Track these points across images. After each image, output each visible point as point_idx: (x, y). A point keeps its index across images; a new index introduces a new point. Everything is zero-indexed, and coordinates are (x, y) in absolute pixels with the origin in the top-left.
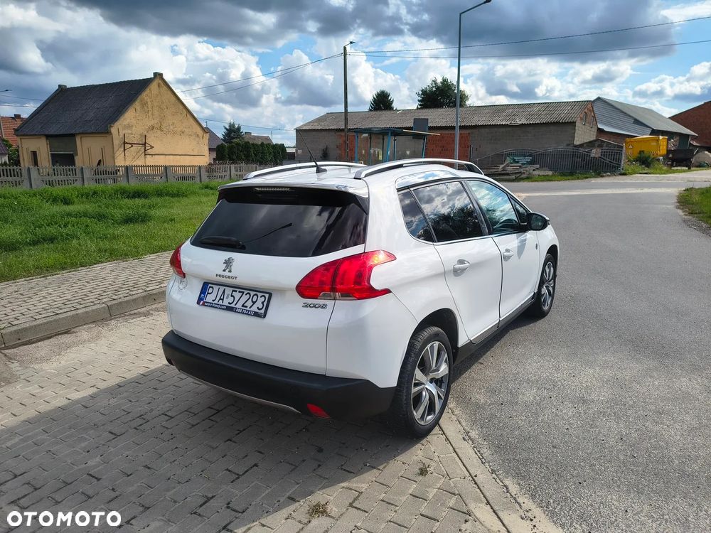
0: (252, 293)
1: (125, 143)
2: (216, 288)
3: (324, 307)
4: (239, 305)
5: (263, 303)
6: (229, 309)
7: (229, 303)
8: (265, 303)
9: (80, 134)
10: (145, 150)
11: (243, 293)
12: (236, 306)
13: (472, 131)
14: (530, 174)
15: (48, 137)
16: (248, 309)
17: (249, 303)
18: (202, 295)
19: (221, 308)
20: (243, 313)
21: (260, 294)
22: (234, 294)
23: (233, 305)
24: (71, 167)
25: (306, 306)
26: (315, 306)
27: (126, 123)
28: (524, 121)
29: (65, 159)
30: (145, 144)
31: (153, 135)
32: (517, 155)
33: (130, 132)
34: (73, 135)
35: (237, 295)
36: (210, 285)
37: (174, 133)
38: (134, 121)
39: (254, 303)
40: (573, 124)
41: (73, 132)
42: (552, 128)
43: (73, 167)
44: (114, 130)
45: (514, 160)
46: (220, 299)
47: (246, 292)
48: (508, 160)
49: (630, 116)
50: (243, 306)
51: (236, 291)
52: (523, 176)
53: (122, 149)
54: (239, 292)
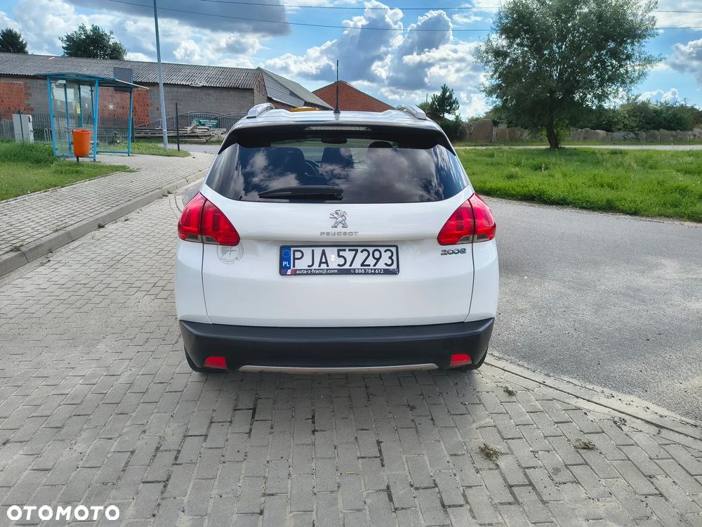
0: (371, 249)
2: (307, 251)
3: (463, 251)
4: (357, 265)
5: (390, 258)
6: (342, 272)
7: (339, 265)
8: (394, 258)
11: (357, 251)
12: (353, 267)
13: (152, 88)
14: (219, 137)
16: (372, 267)
17: (371, 261)
18: (284, 263)
19: (329, 273)
20: (368, 274)
21: (382, 249)
22: (341, 253)
23: (347, 266)
25: (445, 253)
26: (453, 252)
28: (204, 83)
32: (203, 118)
35: (349, 255)
36: (292, 249)
39: (378, 260)
40: (252, 90)
42: (232, 93)
45: (200, 122)
46: (321, 263)
47: (360, 249)
48: (195, 123)
49: (286, 88)
50: (363, 265)
51: (345, 250)
52: (213, 139)
54: (350, 250)
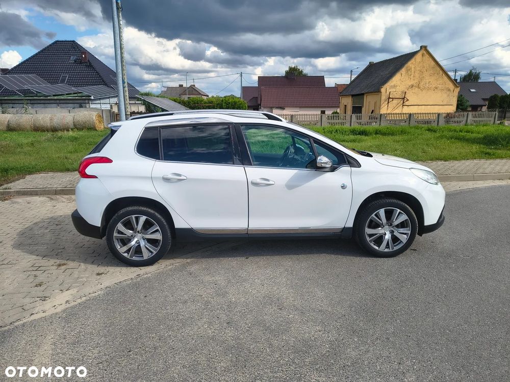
1: (389, 98)
9: (366, 93)
10: (403, 102)
15: (353, 96)
24: (359, 115)
27: (392, 84)
29: (357, 110)
30: (404, 98)
31: (411, 92)
33: (394, 90)
34: (363, 94)
37: (429, 89)
38: (399, 83)
41: (363, 92)
43: (360, 115)
44: (383, 90)
53: (387, 102)
